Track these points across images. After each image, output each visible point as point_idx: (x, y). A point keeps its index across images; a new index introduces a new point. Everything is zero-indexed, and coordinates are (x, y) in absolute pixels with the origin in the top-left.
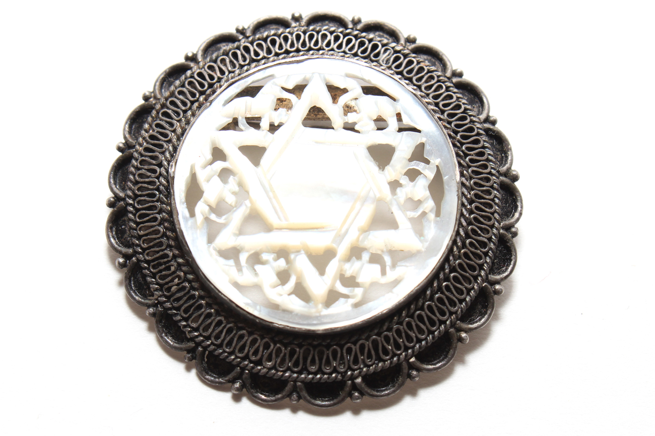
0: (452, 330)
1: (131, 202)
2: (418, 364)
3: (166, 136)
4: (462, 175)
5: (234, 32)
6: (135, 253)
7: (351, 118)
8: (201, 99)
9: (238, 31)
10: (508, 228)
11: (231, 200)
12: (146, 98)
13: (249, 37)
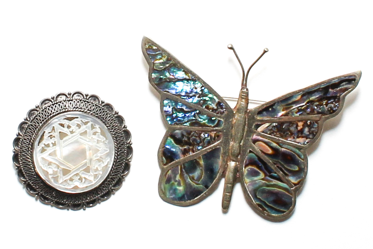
0: (127, 161)
1: (30, 181)
2: (124, 174)
3: (27, 161)
4: (107, 127)
5: (24, 120)
6: (39, 193)
7: (71, 130)
8: (30, 146)
9: (25, 120)
10: (125, 127)
11: (56, 170)
12: (14, 152)
13: (30, 120)
